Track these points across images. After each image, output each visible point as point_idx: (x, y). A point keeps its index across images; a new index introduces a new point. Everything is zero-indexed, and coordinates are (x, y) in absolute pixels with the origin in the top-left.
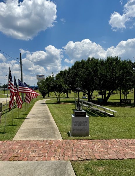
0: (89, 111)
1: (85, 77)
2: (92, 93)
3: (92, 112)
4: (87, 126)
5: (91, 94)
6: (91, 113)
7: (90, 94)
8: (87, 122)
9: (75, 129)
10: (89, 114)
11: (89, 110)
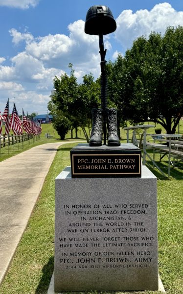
0: (166, 164)
1: (160, 74)
2: (177, 123)
3: (176, 168)
4: (144, 235)
5: (175, 127)
6: (172, 169)
7: (173, 125)
8: (146, 208)
9: (74, 249)
10: (167, 173)
11: (167, 162)
